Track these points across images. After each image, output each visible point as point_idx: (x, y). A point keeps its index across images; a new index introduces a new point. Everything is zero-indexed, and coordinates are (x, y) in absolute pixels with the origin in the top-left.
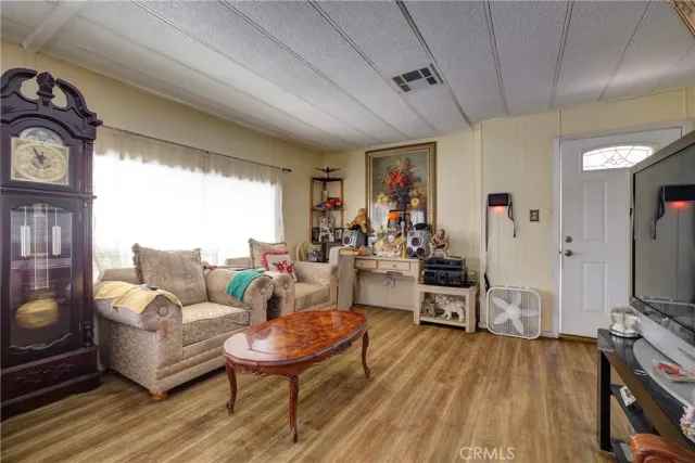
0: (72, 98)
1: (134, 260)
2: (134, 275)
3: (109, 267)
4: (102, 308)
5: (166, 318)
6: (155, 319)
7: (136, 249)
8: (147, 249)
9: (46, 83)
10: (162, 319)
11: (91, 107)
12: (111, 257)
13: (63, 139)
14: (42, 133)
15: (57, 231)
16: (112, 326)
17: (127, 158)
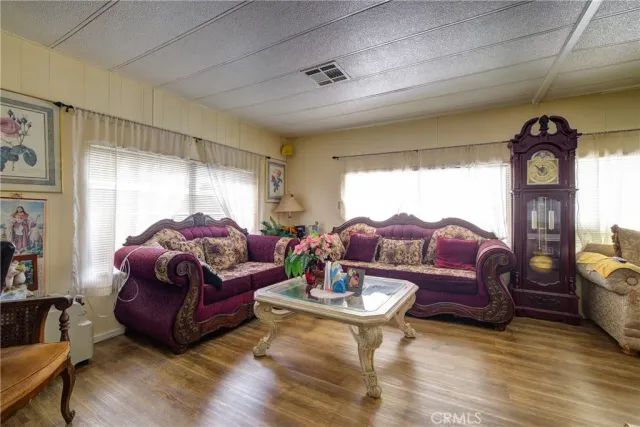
0: (559, 124)
1: (613, 238)
2: (613, 250)
3: (591, 242)
4: (581, 269)
5: (635, 288)
6: (622, 285)
7: (615, 229)
8: (627, 231)
9: (544, 121)
10: (630, 287)
11: (572, 126)
12: (592, 234)
13: (554, 154)
14: (542, 153)
15: (551, 214)
16: (590, 285)
17: (606, 154)
